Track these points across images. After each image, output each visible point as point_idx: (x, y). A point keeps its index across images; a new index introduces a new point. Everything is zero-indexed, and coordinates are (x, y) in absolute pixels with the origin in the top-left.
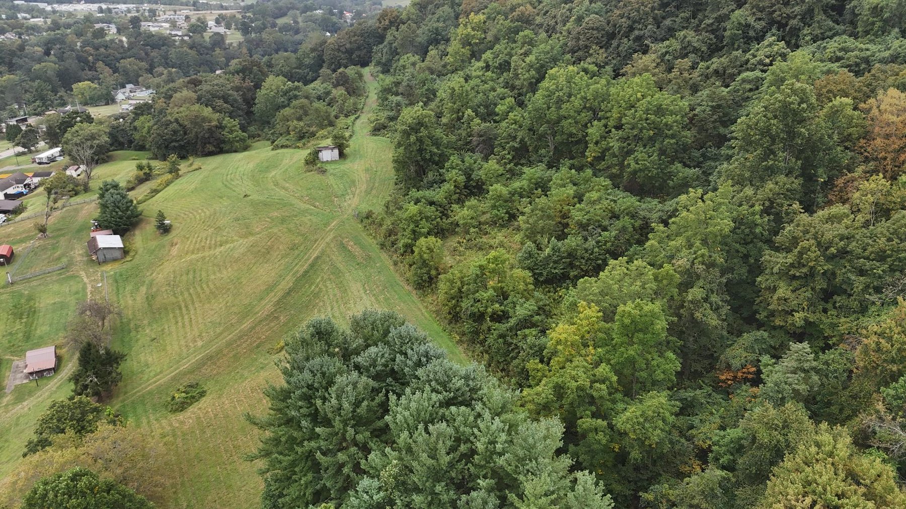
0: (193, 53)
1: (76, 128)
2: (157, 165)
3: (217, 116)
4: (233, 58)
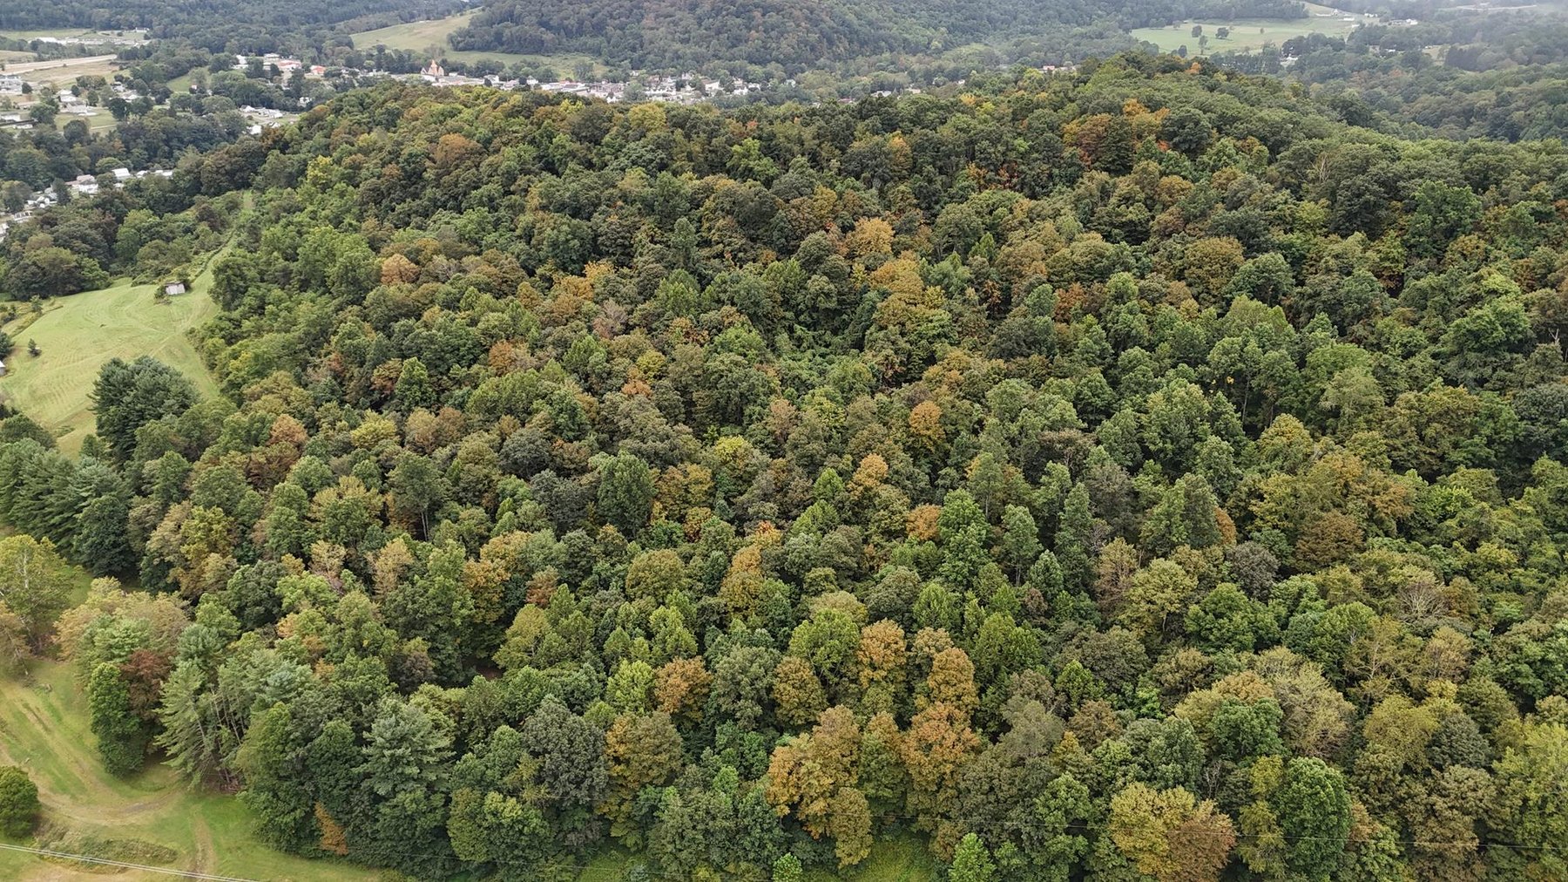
0: (40, 154)
2: (20, 306)
3: (76, 257)
4: (102, 156)
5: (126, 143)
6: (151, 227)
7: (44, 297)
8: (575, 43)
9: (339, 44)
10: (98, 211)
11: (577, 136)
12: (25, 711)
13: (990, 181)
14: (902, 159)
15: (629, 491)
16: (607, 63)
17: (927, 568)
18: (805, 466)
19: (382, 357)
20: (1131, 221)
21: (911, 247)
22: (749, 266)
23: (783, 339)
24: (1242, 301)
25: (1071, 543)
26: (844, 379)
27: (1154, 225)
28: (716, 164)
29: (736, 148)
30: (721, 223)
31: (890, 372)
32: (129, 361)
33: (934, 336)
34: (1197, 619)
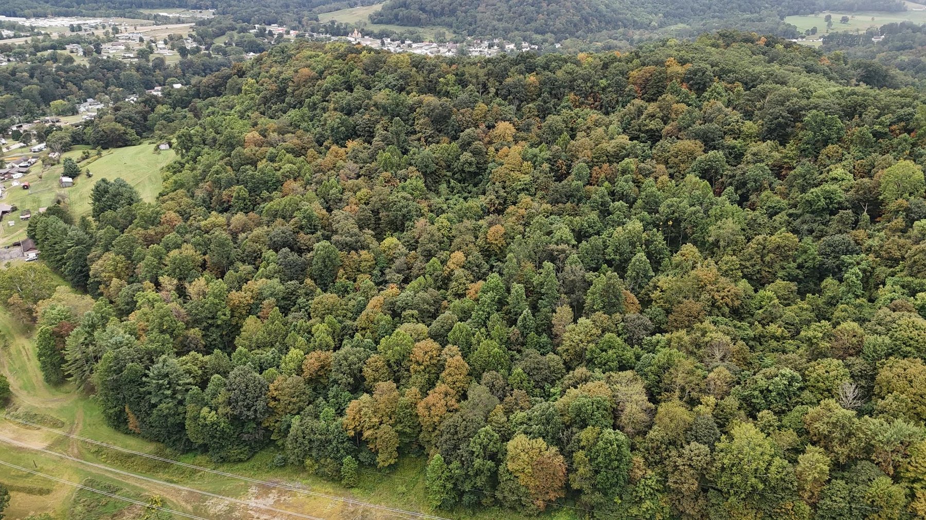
0: (137, 74)
1: (53, 133)
2: (93, 152)
3: (124, 128)
4: (170, 77)
5: (183, 70)
6: (165, 114)
7: (105, 148)
8: (438, 20)
9: (311, 19)
10: (142, 104)
11: (366, 70)
12: (22, 350)
13: (583, 103)
14: (533, 89)
15: (324, 262)
16: (455, 32)
17: (465, 315)
18: (425, 256)
19: (230, 184)
20: (651, 129)
21: (525, 139)
22: (433, 146)
23: (443, 187)
24: (692, 178)
25: (545, 307)
26: (461, 210)
27: (664, 132)
28: (431, 88)
29: (442, 80)
30: (422, 121)
31: (493, 209)
32: (111, 180)
33: (520, 189)
34: (592, 351)
